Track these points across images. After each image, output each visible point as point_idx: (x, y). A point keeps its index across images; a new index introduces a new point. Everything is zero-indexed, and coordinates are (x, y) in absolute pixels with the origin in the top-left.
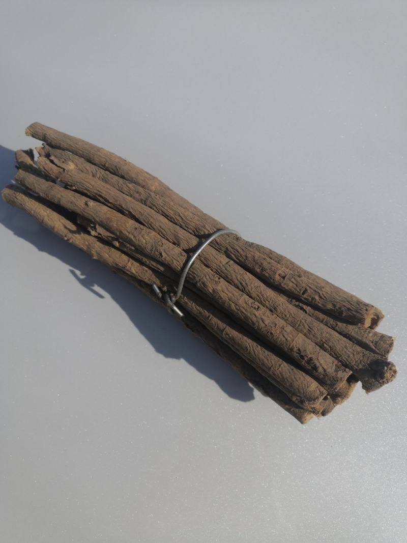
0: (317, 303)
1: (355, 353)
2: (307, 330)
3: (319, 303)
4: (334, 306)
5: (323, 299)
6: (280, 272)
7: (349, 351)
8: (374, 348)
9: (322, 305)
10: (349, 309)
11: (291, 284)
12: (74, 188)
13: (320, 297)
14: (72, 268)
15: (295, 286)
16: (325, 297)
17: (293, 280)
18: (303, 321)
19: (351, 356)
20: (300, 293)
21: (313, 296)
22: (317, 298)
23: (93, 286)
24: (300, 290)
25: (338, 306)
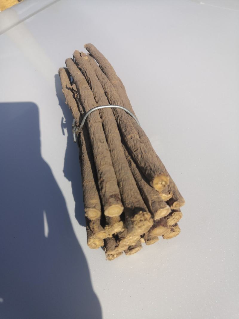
0: (138, 160)
1: (133, 196)
2: (119, 169)
3: (139, 160)
4: (145, 164)
5: (142, 158)
6: (133, 135)
7: (131, 193)
8: (150, 205)
9: (140, 162)
10: (151, 169)
11: (132, 143)
12: (79, 67)
13: (142, 157)
14: (64, 117)
15: (134, 145)
16: (144, 157)
17: (135, 142)
18: (121, 163)
19: (130, 196)
20: (133, 150)
21: (138, 154)
22: (140, 156)
23: (65, 128)
24: (135, 149)
25: (147, 165)
